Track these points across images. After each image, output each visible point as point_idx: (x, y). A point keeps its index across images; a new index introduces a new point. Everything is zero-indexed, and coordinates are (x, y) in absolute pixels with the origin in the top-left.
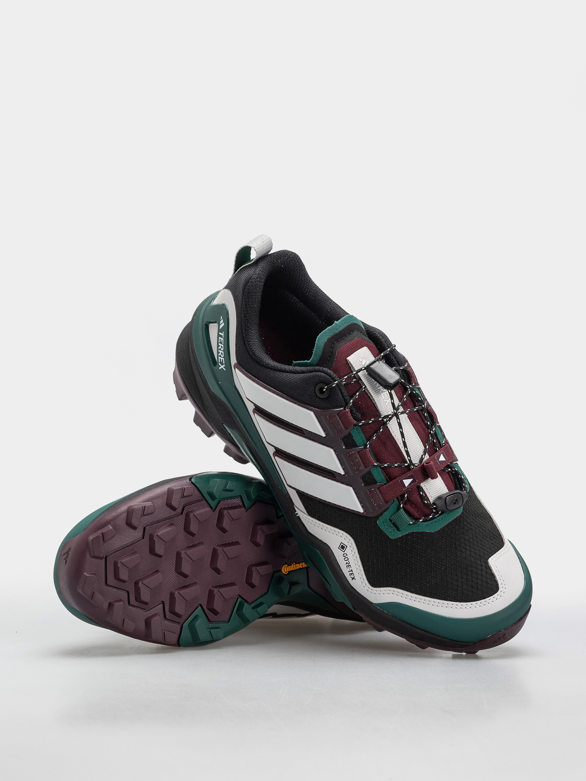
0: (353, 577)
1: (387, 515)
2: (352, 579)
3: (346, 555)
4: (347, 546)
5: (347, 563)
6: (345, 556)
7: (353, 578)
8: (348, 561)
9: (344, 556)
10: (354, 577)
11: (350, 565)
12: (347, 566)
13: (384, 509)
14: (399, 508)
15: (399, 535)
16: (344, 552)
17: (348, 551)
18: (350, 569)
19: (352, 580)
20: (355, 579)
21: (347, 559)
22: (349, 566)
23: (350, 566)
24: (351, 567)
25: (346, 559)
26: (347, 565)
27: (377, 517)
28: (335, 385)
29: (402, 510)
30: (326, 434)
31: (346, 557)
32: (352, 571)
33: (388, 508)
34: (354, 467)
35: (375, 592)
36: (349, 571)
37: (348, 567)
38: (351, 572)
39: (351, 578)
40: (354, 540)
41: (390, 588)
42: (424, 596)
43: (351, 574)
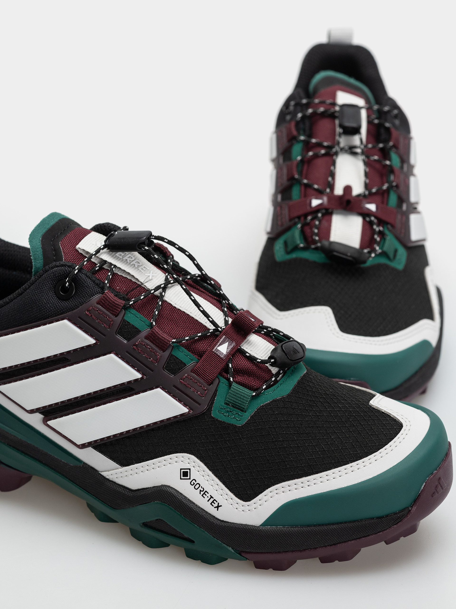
0: (216, 505)
1: (219, 401)
2: (216, 509)
3: (194, 481)
4: (190, 469)
5: (200, 491)
6: (194, 483)
7: (218, 507)
8: (201, 487)
9: (192, 483)
10: (218, 503)
11: (206, 491)
12: (202, 495)
13: (211, 393)
14: (230, 384)
15: (246, 417)
16: (190, 479)
17: (194, 474)
18: (208, 497)
19: (218, 510)
20: (221, 506)
21: (198, 486)
22: (204, 493)
23: (206, 493)
24: (208, 493)
25: (196, 487)
26: (202, 493)
27: (209, 409)
28: (77, 270)
29: (234, 384)
30: (95, 339)
31: (196, 483)
32: (212, 497)
33: (216, 390)
34: (150, 359)
35: (255, 506)
36: (208, 501)
37: (204, 495)
38: (212, 500)
39: (215, 507)
40: (195, 456)
41: (270, 489)
42: (317, 473)
43: (213, 502)
